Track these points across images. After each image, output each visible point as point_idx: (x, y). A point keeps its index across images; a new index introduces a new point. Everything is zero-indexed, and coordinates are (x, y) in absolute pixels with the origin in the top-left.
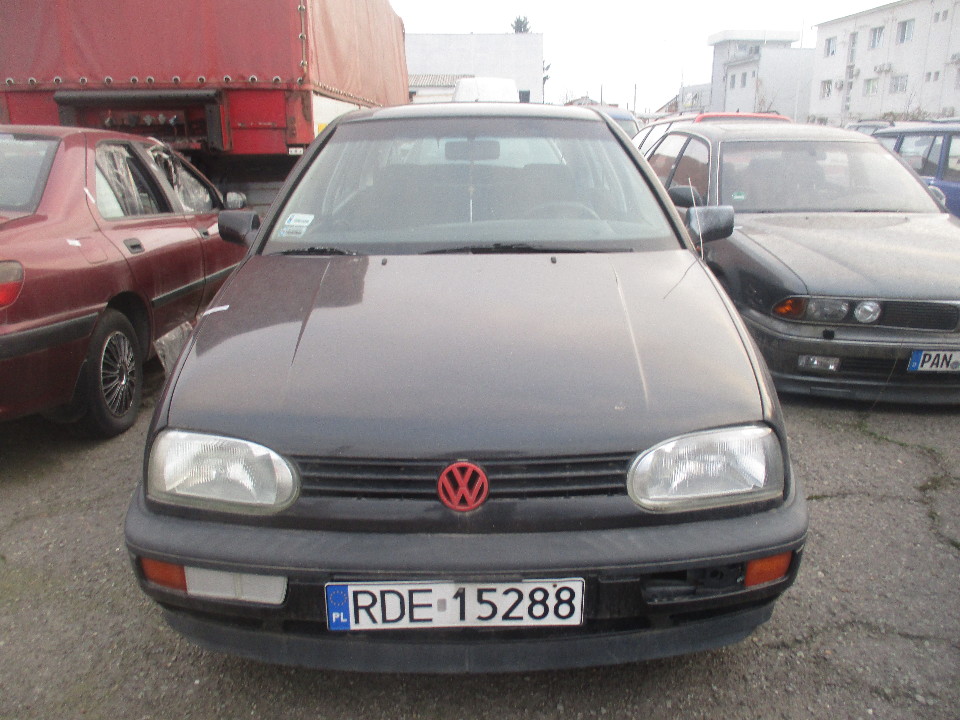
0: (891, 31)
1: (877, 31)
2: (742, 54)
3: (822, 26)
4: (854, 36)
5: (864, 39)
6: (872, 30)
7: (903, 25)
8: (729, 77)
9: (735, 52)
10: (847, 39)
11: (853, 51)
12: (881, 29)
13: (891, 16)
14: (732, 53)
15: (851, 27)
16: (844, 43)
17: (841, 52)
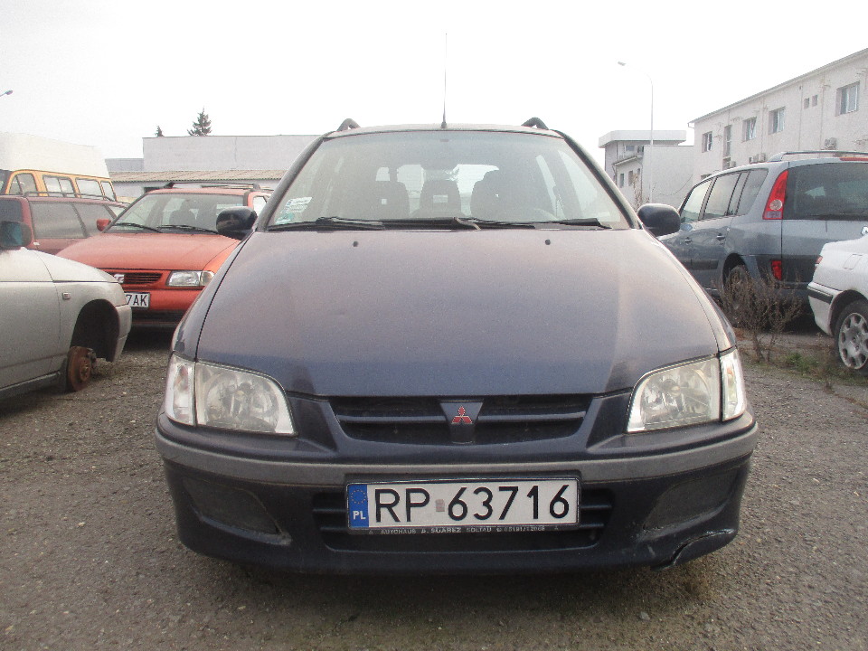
0: (763, 122)
1: (751, 122)
2: (629, 153)
3: (698, 122)
4: (728, 128)
5: (737, 131)
6: (745, 121)
7: (775, 114)
8: (619, 175)
9: (623, 153)
10: (722, 132)
11: (729, 144)
12: (753, 120)
13: (762, 106)
14: (620, 153)
15: (725, 121)
16: (718, 136)
17: (718, 146)
